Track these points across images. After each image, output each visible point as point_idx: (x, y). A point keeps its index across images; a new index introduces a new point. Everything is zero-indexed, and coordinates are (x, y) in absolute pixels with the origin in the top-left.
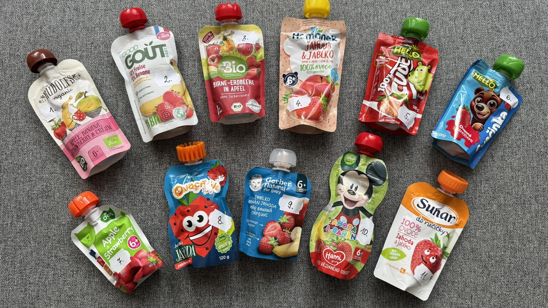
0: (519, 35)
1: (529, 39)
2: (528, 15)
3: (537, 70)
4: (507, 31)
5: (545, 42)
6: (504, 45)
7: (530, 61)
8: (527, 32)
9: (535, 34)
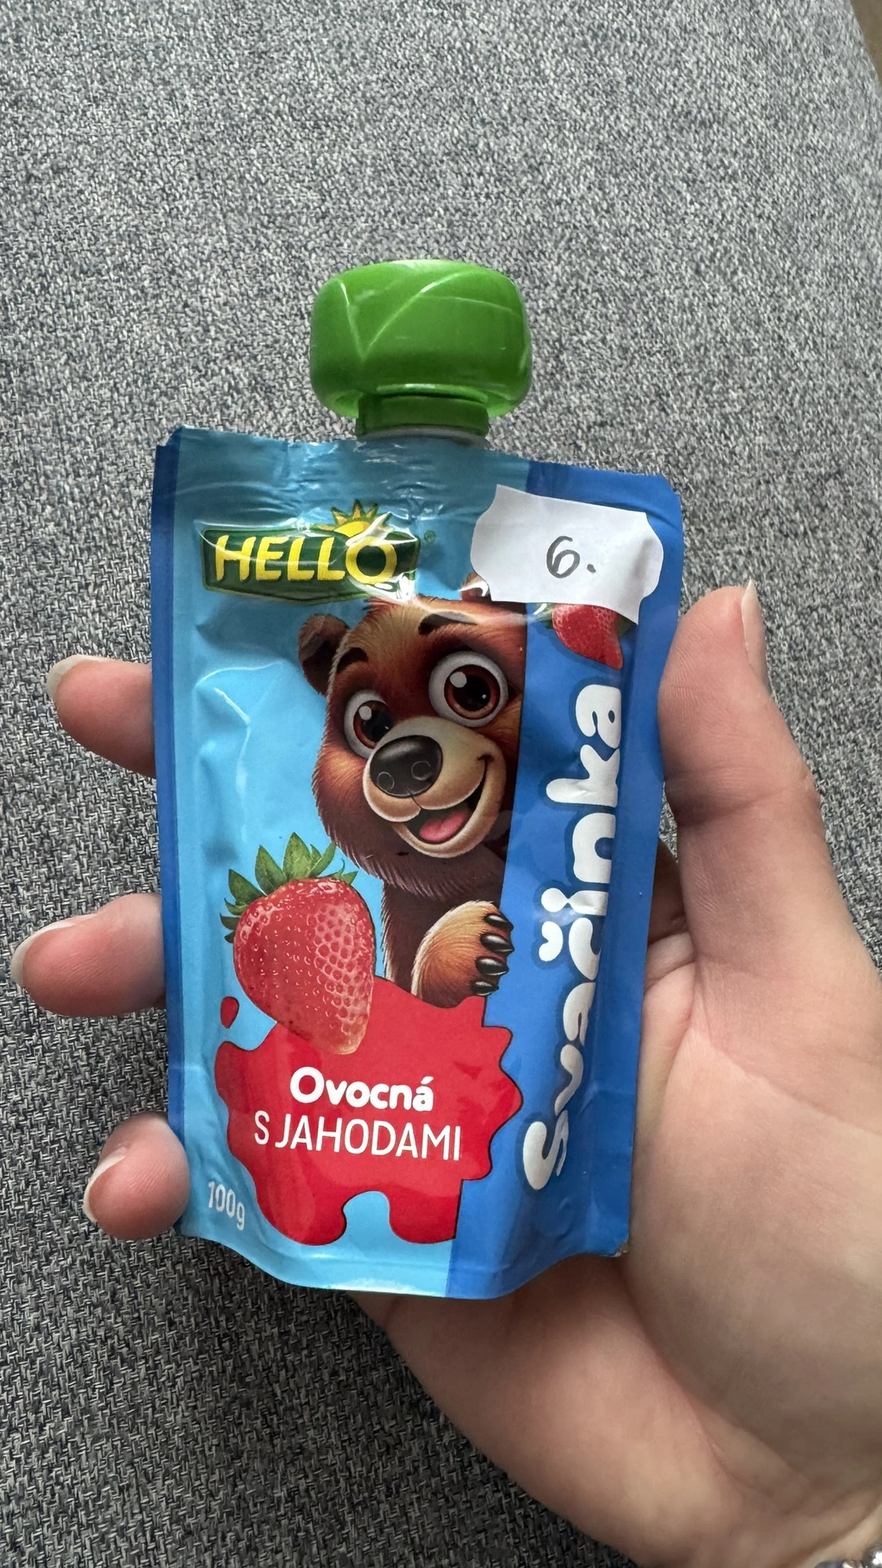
0: (151, 112)
1: (213, 133)
2: (195, 20)
3: (281, 281)
4: (76, 100)
5: (307, 138)
6: (58, 171)
7: (230, 241)
8: (196, 96)
9: (246, 104)
